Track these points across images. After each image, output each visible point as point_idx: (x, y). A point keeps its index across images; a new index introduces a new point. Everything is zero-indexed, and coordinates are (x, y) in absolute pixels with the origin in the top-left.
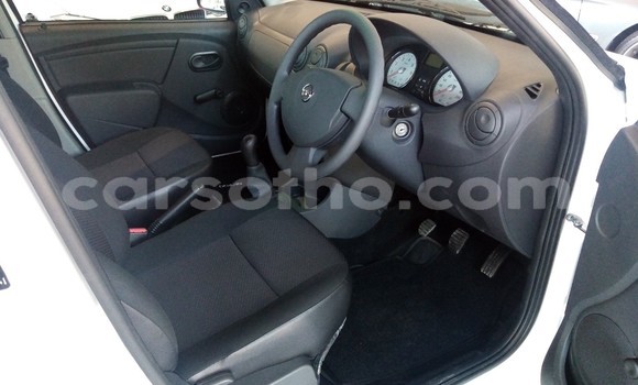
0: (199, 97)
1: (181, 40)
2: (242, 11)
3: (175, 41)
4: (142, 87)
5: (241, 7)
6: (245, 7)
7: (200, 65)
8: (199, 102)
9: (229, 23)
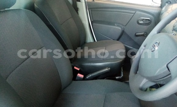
0: (137, 34)
1: (137, 12)
2: (167, 4)
3: (135, 12)
4: (118, 26)
5: (167, 2)
6: (169, 3)
7: (141, 22)
8: (137, 36)
9: (160, 8)
